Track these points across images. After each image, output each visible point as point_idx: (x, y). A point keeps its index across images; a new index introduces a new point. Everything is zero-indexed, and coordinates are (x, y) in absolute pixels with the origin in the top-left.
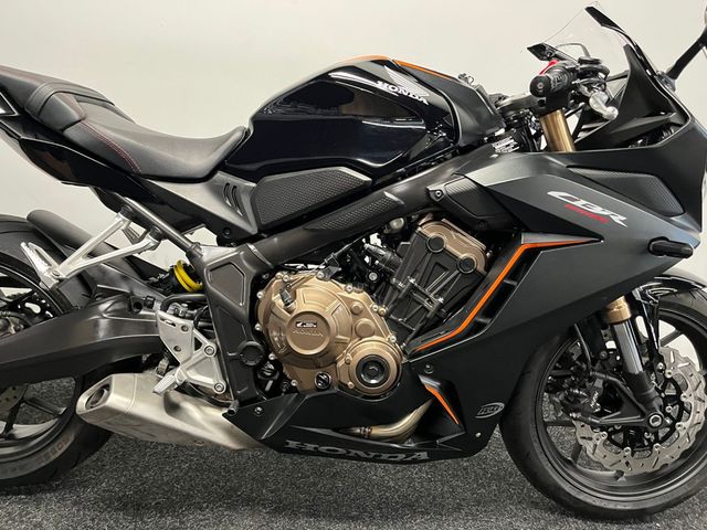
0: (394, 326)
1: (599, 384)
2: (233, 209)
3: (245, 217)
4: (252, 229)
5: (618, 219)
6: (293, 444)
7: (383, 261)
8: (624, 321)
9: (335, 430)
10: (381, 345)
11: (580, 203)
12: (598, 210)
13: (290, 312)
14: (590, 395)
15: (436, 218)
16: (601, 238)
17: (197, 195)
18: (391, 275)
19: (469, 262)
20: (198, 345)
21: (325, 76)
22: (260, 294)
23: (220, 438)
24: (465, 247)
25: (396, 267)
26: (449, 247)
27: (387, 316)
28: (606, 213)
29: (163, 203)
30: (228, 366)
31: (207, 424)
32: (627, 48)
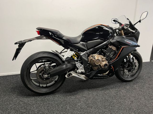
1: (127, 64)
4: (87, 49)
5: (131, 43)
8: (130, 56)
10: (106, 62)
11: (128, 42)
12: (129, 42)
13: (95, 59)
14: (126, 66)
15: (110, 45)
16: (130, 45)
18: (106, 53)
19: (115, 50)
20: (81, 66)
21: (95, 28)
22: (89, 58)
23: (84, 79)
24: (114, 48)
27: (106, 59)
30: (85, 68)
31: (83, 77)
32: (129, 22)
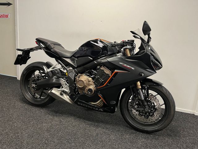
0: (95, 84)
2: (73, 63)
3: (75, 64)
4: (76, 66)
5: (133, 68)
6: (79, 103)
7: (94, 73)
8: (140, 89)
9: (85, 101)
10: (92, 87)
11: (125, 65)
12: (129, 66)
13: (78, 80)
15: (104, 66)
16: (129, 71)
17: (68, 60)
19: (108, 74)
20: (66, 85)
22: (76, 77)
23: (68, 101)
24: (107, 72)
25: (96, 74)
26: (105, 71)
27: (94, 82)
28: (130, 67)
29: (64, 61)
30: (70, 89)
31: (66, 98)
32: (140, 38)
